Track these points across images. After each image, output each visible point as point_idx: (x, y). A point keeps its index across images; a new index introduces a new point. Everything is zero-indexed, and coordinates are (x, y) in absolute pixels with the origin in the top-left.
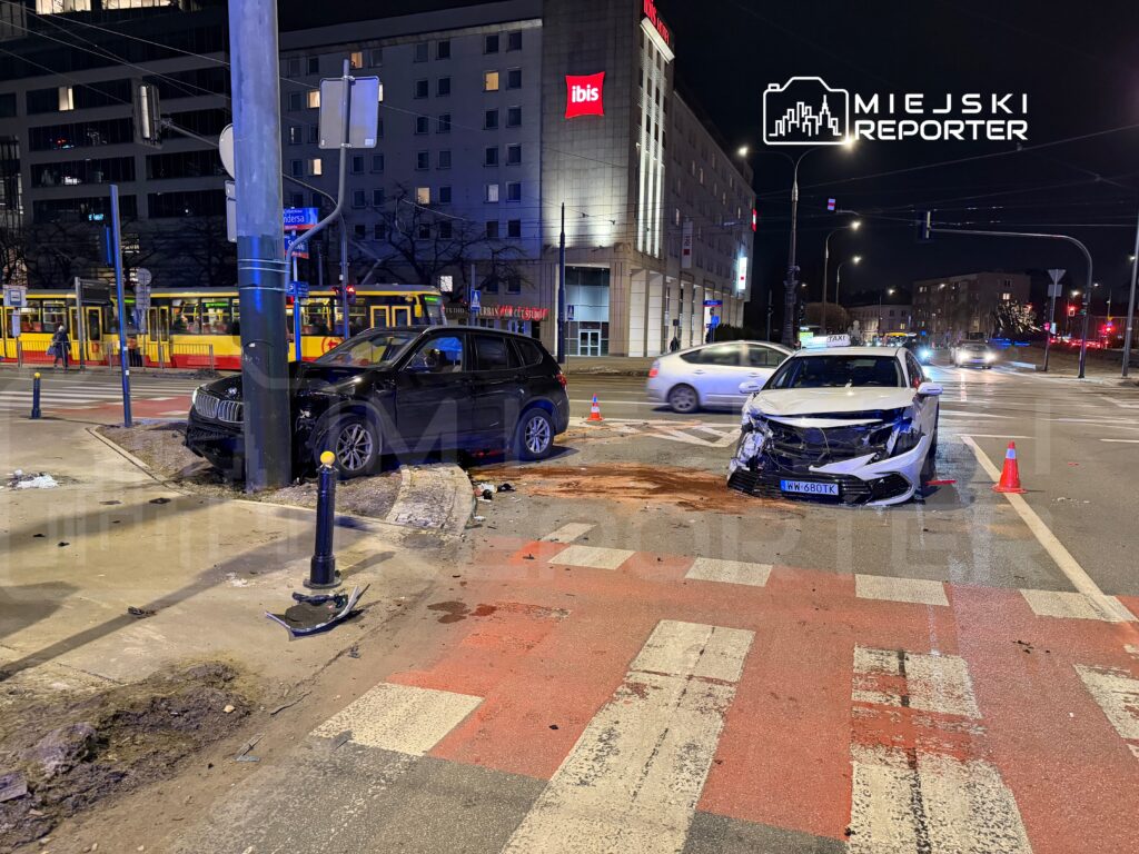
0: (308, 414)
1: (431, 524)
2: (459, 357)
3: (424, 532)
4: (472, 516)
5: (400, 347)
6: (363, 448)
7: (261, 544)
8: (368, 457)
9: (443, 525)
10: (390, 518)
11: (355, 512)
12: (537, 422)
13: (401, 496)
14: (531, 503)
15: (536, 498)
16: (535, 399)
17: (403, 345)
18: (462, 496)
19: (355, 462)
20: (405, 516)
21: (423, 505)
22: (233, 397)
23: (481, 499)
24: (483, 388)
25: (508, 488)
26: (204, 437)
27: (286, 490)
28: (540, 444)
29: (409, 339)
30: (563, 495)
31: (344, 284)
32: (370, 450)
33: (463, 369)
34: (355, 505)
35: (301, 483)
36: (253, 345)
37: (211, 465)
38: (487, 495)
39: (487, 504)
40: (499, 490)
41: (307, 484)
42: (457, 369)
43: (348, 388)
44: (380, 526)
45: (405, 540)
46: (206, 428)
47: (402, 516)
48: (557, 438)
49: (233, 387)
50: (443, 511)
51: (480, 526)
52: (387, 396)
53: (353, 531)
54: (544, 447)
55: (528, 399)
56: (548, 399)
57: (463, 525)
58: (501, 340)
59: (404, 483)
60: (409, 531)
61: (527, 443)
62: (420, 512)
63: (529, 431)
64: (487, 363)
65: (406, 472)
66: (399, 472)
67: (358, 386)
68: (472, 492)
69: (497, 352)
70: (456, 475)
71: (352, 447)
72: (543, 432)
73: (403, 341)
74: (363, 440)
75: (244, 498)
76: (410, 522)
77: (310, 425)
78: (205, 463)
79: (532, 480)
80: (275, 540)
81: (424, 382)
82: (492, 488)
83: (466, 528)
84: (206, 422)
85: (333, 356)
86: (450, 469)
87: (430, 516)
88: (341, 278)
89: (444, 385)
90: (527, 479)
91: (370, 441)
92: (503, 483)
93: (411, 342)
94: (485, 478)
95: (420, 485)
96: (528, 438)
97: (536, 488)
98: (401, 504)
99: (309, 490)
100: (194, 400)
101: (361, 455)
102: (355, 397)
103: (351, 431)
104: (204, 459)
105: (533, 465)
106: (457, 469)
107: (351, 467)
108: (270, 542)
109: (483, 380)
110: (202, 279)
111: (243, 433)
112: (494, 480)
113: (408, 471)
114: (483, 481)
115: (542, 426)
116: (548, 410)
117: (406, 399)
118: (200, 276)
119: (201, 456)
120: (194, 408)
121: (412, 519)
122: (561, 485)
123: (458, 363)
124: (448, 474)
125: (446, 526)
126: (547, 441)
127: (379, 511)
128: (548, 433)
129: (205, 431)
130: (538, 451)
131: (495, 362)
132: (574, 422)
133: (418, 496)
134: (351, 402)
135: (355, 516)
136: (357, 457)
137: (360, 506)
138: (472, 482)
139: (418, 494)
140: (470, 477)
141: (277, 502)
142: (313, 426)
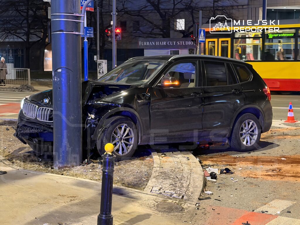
0: (93, 116)
1: (175, 195)
2: (193, 77)
3: (170, 201)
4: (203, 191)
5: (152, 70)
6: (127, 140)
7: (64, 204)
8: (131, 146)
9: (183, 197)
10: (147, 190)
11: (123, 184)
12: (249, 124)
13: (154, 174)
14: (245, 183)
15: (249, 180)
16: (248, 106)
17: (155, 69)
18: (195, 176)
19: (123, 150)
20: (157, 188)
21: (169, 181)
22: (46, 105)
23: (209, 179)
24: (209, 98)
25: (228, 171)
26: (28, 131)
27: (79, 167)
28: (251, 139)
29: (159, 65)
30: (269, 178)
31: (114, 27)
32: (132, 142)
33: (196, 85)
34: (123, 180)
35: (88, 163)
36: (60, 70)
37: (31, 149)
38: (213, 176)
39: (213, 182)
40: (222, 172)
41: (92, 164)
42: (192, 85)
43: (119, 99)
44: (140, 195)
45: (157, 206)
46: (30, 125)
47: (154, 189)
48: (263, 135)
49: (46, 98)
50: (183, 187)
51: (209, 198)
52: (144, 104)
53: (122, 197)
54: (253, 142)
55: (242, 106)
56: (257, 107)
57: (197, 197)
58: (223, 64)
59: (155, 165)
60: (160, 199)
61: (241, 138)
62: (167, 186)
63: (242, 129)
64: (212, 81)
65: (156, 158)
66: (152, 157)
67: (126, 98)
68: (203, 173)
69: (220, 73)
70: (190, 160)
71: (121, 139)
72: (253, 131)
73: (155, 66)
74: (128, 135)
75: (52, 172)
76: (161, 193)
77: (94, 124)
78: (28, 148)
79: (246, 166)
80: (72, 202)
81: (169, 95)
82: (216, 171)
83: (200, 199)
84: (29, 121)
85: (109, 77)
86: (187, 156)
87: (174, 190)
88: (112, 23)
89: (182, 97)
90: (242, 166)
91: (133, 135)
92: (224, 168)
93: (161, 67)
94: (211, 163)
95: (167, 167)
96: (242, 135)
97: (249, 172)
98: (154, 180)
99: (93, 168)
100: (22, 106)
101: (127, 145)
102: (124, 105)
103: (120, 128)
104: (27, 145)
105: (245, 155)
106: (191, 156)
107: (120, 153)
108: (70, 203)
109: (209, 93)
110: (23, 25)
111: (52, 129)
112: (217, 165)
113: (157, 157)
114: (209, 166)
115: (252, 127)
116: (257, 114)
117: (157, 106)
118: (21, 24)
119: (25, 143)
120: (22, 111)
121: (162, 191)
122: (267, 171)
123: (192, 81)
124: (184, 160)
125: (185, 197)
126: (255, 137)
127: (139, 184)
128: (256, 132)
129: (29, 127)
130: (249, 144)
131: (218, 80)
132: (276, 123)
133: (165, 175)
134: (121, 109)
135: (124, 188)
136: (124, 146)
137: (127, 180)
138: (202, 166)
139: (165, 173)
140: (200, 162)
141: (73, 176)
142: (96, 125)
